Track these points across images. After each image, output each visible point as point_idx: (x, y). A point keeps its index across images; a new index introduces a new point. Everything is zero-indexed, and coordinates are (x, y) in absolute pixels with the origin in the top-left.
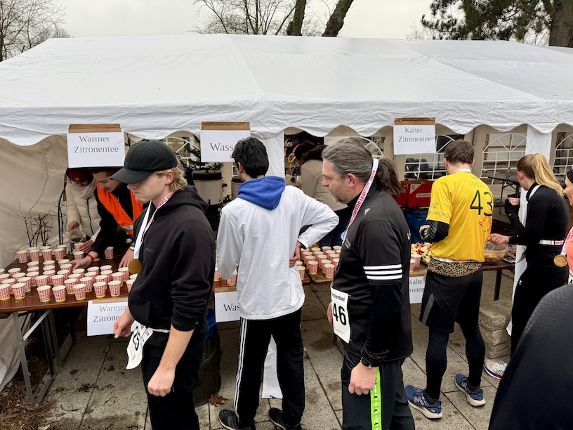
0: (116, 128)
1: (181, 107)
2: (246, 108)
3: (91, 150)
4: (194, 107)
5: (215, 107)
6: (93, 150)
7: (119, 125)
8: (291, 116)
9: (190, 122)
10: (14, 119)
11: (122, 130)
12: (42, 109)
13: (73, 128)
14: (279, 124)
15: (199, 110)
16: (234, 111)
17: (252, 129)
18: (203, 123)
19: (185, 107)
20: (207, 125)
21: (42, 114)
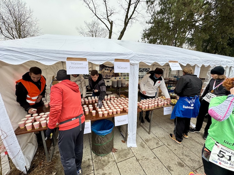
0: (85, 59)
1: (108, 53)
2: (128, 55)
3: (76, 68)
4: (112, 53)
5: (119, 54)
6: (77, 68)
7: (86, 58)
8: (142, 58)
9: (111, 58)
10: (43, 54)
11: (87, 60)
12: (55, 51)
13: (68, 59)
14: (138, 61)
15: (114, 54)
16: (125, 56)
17: (130, 62)
18: (115, 59)
19: (109, 53)
20: (116, 60)
21: (55, 52)
